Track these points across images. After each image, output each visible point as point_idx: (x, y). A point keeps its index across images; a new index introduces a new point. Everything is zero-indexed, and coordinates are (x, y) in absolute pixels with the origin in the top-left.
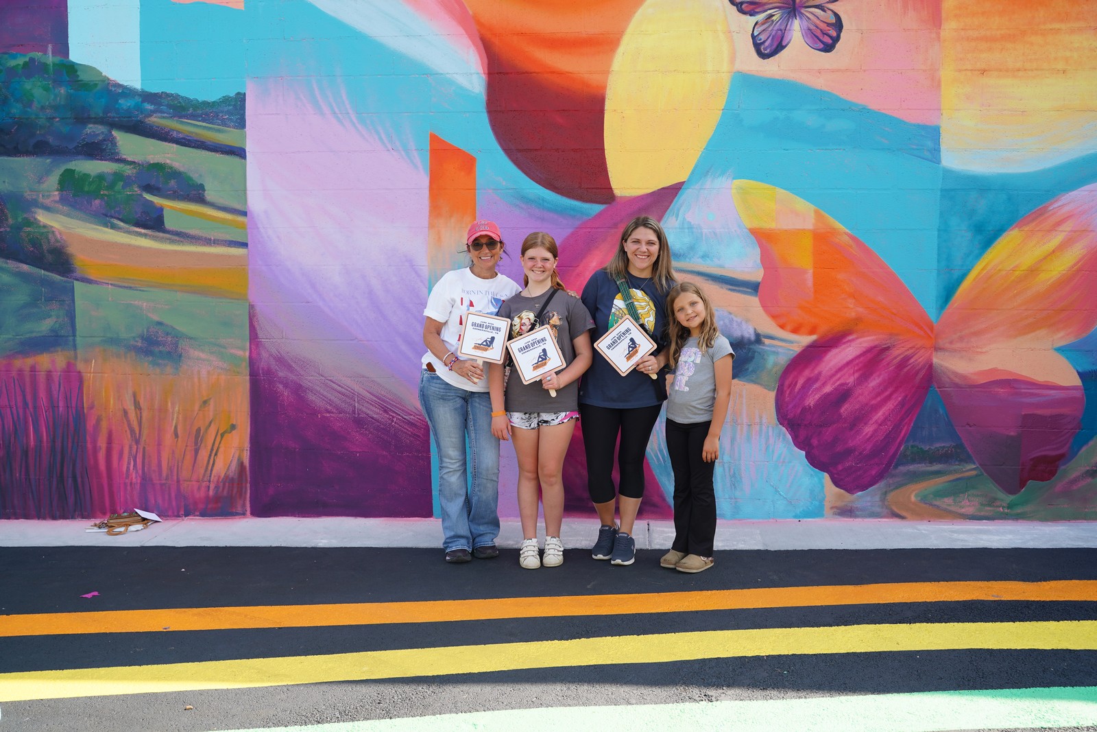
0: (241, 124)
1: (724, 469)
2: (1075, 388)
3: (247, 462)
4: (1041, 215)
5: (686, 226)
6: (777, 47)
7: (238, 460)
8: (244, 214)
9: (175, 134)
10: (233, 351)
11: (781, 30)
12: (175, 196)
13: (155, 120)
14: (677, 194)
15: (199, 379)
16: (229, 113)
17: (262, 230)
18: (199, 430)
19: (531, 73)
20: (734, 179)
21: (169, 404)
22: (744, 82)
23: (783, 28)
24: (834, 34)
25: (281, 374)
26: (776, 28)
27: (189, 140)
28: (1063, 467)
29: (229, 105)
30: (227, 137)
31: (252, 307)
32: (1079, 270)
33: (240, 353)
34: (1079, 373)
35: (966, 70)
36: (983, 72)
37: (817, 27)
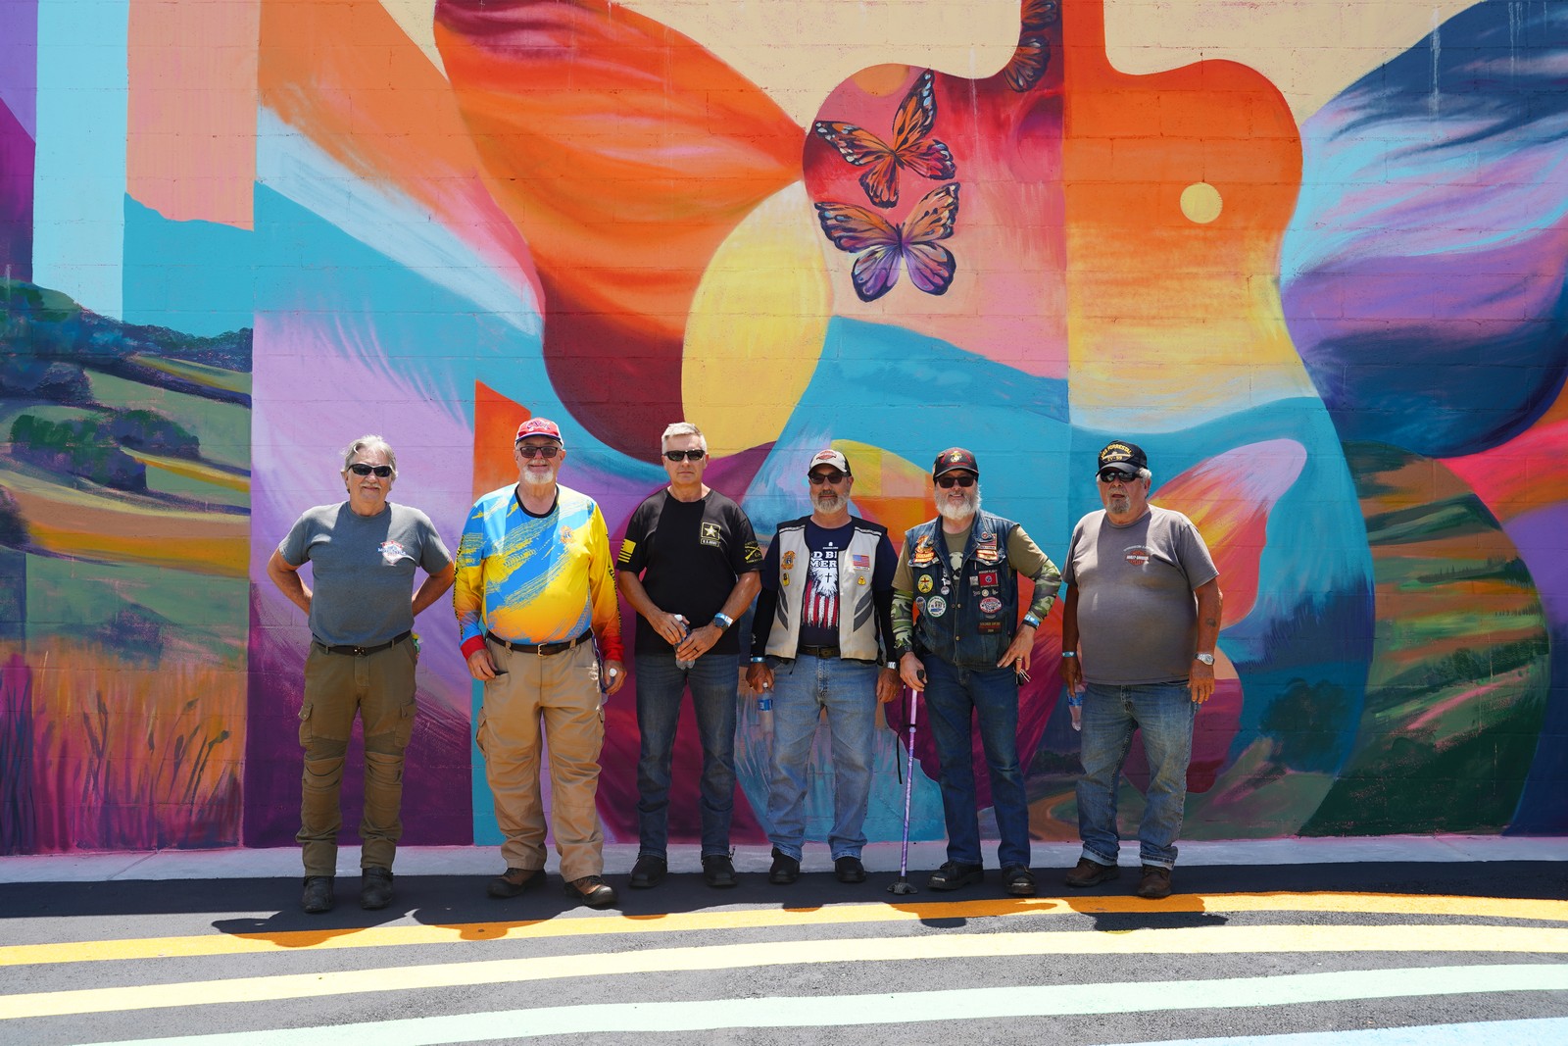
0: (247, 366)
1: (825, 783)
2: (1230, 682)
3: (241, 778)
4: (1184, 482)
5: (777, 494)
6: (881, 288)
7: (231, 775)
8: (247, 473)
9: (163, 376)
10: (228, 641)
11: (885, 269)
12: (160, 451)
13: (139, 358)
14: (766, 456)
15: (184, 675)
16: (231, 352)
17: (269, 494)
18: (181, 739)
19: (597, 313)
20: (832, 439)
21: (144, 707)
22: (844, 327)
23: (887, 266)
24: (946, 274)
25: (288, 669)
26: (879, 267)
27: (181, 384)
28: (1221, 776)
29: (232, 343)
30: (229, 381)
31: (253, 586)
32: (1229, 546)
33: (237, 643)
34: (1234, 664)
35: (1095, 317)
36: (1115, 319)
37: (927, 267)
